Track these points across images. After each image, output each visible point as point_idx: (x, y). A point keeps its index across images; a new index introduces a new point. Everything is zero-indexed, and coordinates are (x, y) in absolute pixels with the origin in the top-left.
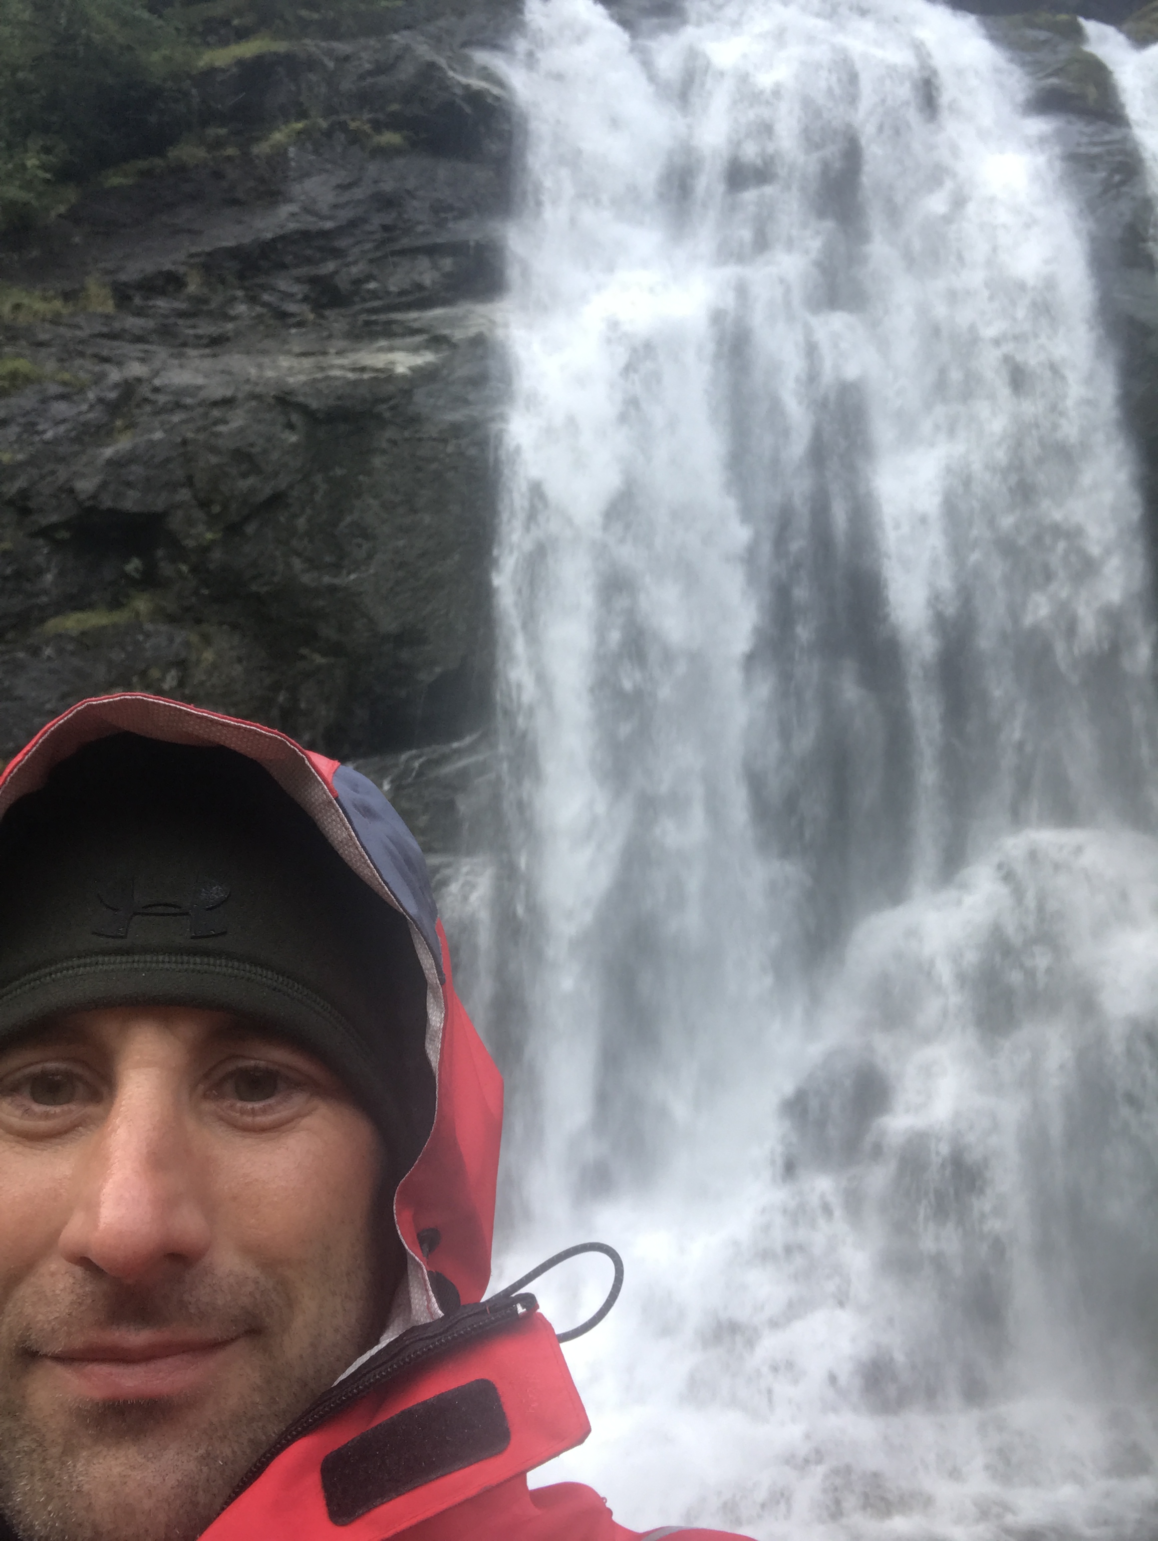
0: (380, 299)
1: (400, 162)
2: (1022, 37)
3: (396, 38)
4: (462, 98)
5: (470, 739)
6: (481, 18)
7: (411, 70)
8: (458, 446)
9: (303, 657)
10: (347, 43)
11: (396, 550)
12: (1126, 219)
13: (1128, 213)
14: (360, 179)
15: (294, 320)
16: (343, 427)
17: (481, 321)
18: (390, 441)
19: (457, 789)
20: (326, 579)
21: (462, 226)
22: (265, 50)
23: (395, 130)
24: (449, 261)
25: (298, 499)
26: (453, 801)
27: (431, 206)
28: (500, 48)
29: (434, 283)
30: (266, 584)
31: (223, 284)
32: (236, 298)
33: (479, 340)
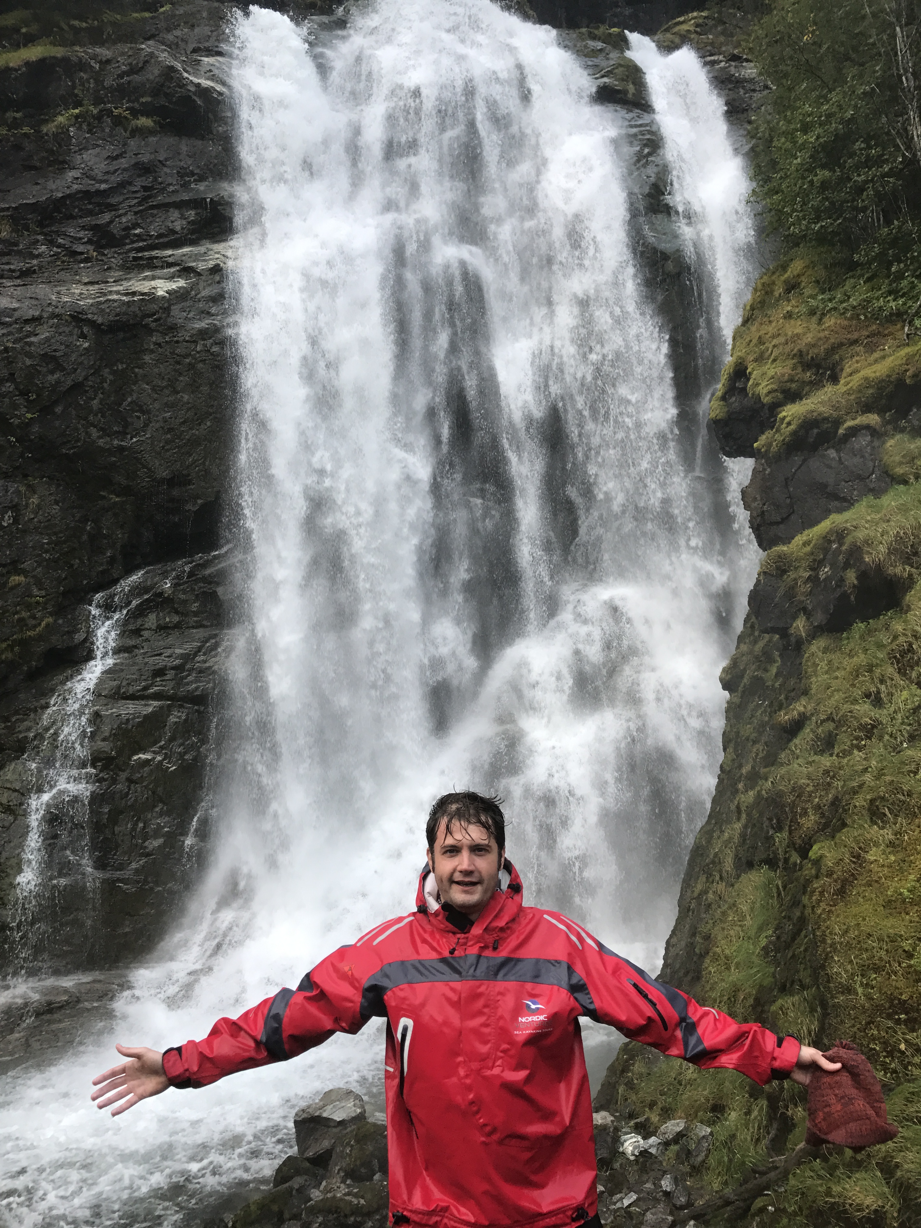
0: (144, 240)
1: (152, 139)
2: (586, 47)
3: (143, 46)
4: (195, 93)
5: (225, 549)
6: (207, 30)
7: (156, 72)
8: (205, 346)
9: (104, 497)
10: (108, 49)
11: (165, 421)
12: (652, 179)
13: (653, 175)
14: (125, 152)
15: (83, 257)
16: (121, 335)
17: (217, 256)
18: (156, 344)
19: (218, 584)
20: (116, 442)
21: (202, 187)
22: (46, 55)
23: (148, 116)
24: (193, 212)
25: (91, 387)
26: (215, 592)
27: (178, 172)
28: (220, 54)
29: (182, 229)
30: (74, 447)
31: (28, 230)
32: (38, 241)
33: (217, 270)
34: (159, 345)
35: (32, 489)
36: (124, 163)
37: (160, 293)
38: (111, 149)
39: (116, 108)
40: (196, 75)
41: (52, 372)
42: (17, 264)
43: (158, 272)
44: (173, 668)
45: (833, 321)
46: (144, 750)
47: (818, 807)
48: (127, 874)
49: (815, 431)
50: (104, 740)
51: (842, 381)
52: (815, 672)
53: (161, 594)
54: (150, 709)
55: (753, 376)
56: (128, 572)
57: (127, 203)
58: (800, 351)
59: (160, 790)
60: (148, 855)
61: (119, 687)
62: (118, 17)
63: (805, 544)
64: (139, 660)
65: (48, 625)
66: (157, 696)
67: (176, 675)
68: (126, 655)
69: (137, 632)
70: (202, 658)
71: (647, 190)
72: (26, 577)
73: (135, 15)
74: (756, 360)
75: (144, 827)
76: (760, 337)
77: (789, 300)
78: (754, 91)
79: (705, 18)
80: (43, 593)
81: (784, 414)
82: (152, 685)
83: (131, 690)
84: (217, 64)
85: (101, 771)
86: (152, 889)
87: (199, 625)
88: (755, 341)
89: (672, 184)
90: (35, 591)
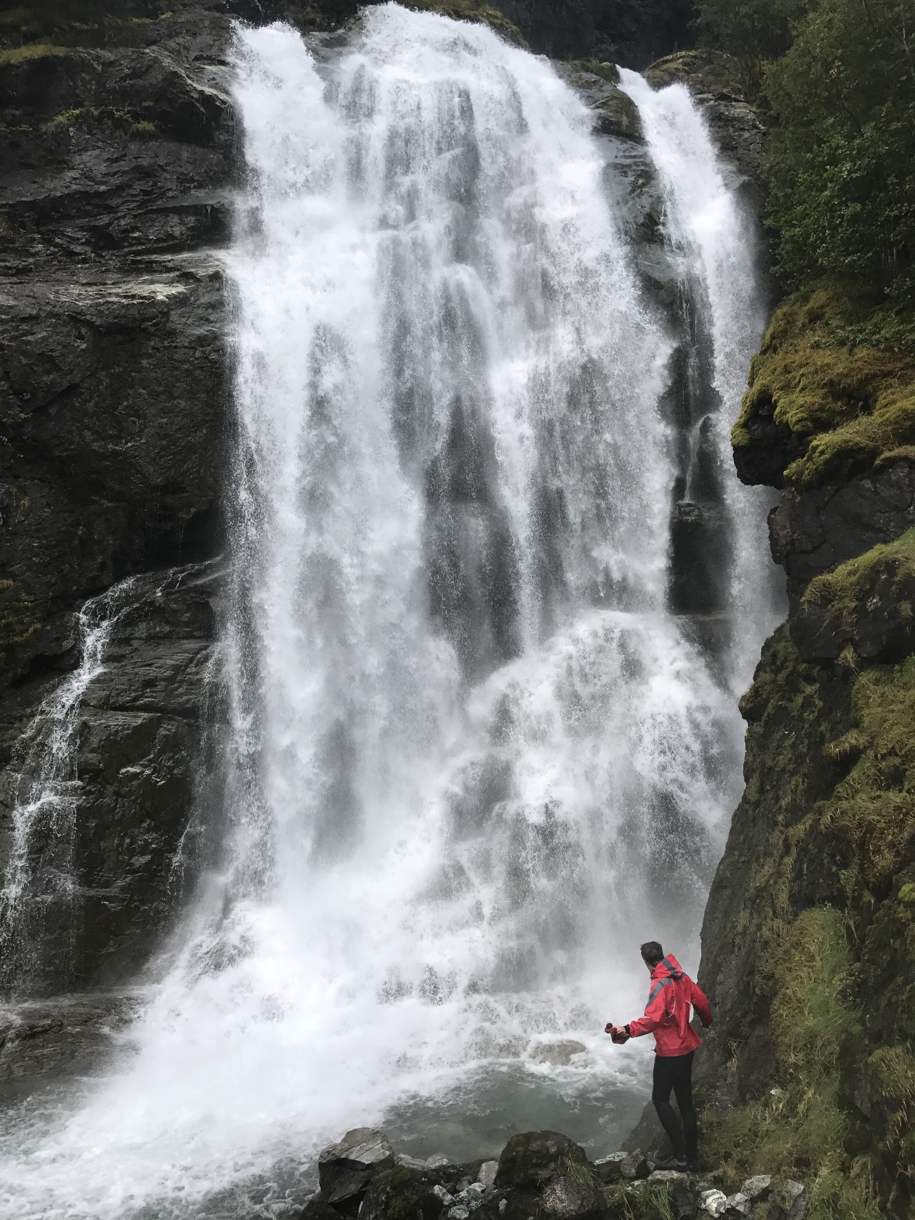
0: (143, 244)
1: (153, 144)
2: (580, 78)
3: (147, 51)
4: (197, 100)
5: (218, 559)
6: (209, 39)
7: (160, 77)
8: (204, 352)
9: (95, 502)
10: (110, 52)
11: (161, 426)
12: (647, 210)
13: (648, 206)
14: (125, 155)
15: (80, 258)
16: (120, 338)
17: (217, 263)
18: (153, 348)
19: (210, 594)
20: (110, 446)
21: (201, 194)
22: (49, 53)
23: (149, 122)
24: (193, 219)
25: (88, 389)
26: (207, 603)
27: (178, 178)
28: (223, 63)
29: (182, 234)
30: (66, 450)
31: (24, 228)
32: (34, 239)
33: (217, 277)
34: (158, 349)
35: (23, 491)
36: (124, 166)
37: (160, 297)
38: (110, 152)
39: (117, 111)
40: (199, 82)
41: (48, 373)
42: (13, 262)
43: (157, 276)
44: (164, 679)
45: (865, 352)
46: (132, 763)
47: (892, 845)
48: (113, 891)
49: (851, 461)
50: (92, 751)
51: (876, 413)
52: (867, 704)
53: (152, 603)
54: (140, 721)
55: (780, 404)
56: (119, 578)
57: (124, 208)
58: (831, 381)
59: (148, 804)
60: (134, 872)
61: (108, 697)
62: (119, 21)
63: (850, 573)
64: (129, 669)
65: (35, 630)
66: (146, 708)
67: (166, 687)
68: (116, 664)
69: (127, 641)
70: (194, 670)
71: (641, 220)
72: (14, 581)
73: (136, 20)
74: (782, 388)
75: (131, 844)
76: (786, 366)
77: (814, 330)
78: (743, 129)
79: (693, 57)
80: (32, 598)
81: (815, 443)
82: (142, 696)
83: (121, 700)
84: (220, 73)
85: (88, 784)
86: (137, 907)
87: (190, 636)
88: (779, 370)
89: (665, 215)
90: (24, 596)
